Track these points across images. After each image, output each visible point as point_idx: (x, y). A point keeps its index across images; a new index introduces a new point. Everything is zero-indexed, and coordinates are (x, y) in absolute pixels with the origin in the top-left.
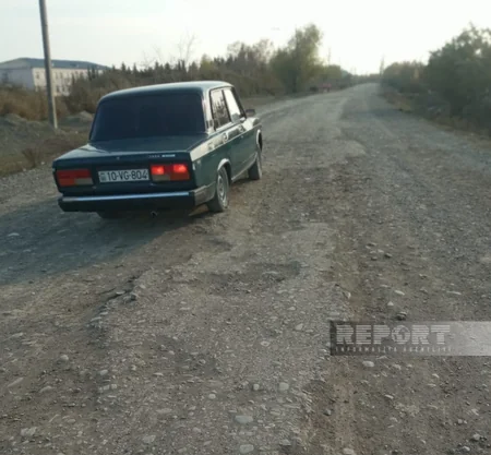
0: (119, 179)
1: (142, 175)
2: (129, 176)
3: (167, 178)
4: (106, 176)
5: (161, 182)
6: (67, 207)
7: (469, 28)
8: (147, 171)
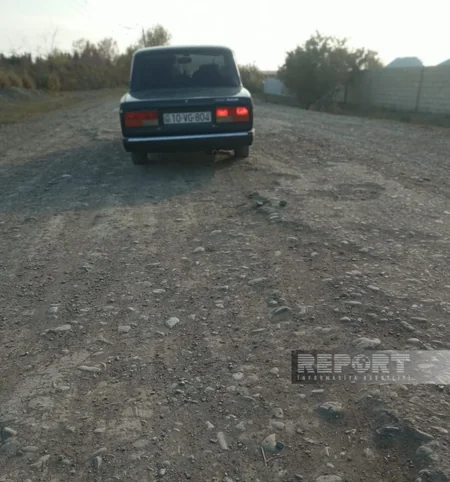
0: (183, 121)
1: (205, 117)
2: (193, 118)
3: (230, 120)
4: (171, 119)
5: (223, 124)
6: (129, 147)
7: (315, 35)
8: (210, 114)
